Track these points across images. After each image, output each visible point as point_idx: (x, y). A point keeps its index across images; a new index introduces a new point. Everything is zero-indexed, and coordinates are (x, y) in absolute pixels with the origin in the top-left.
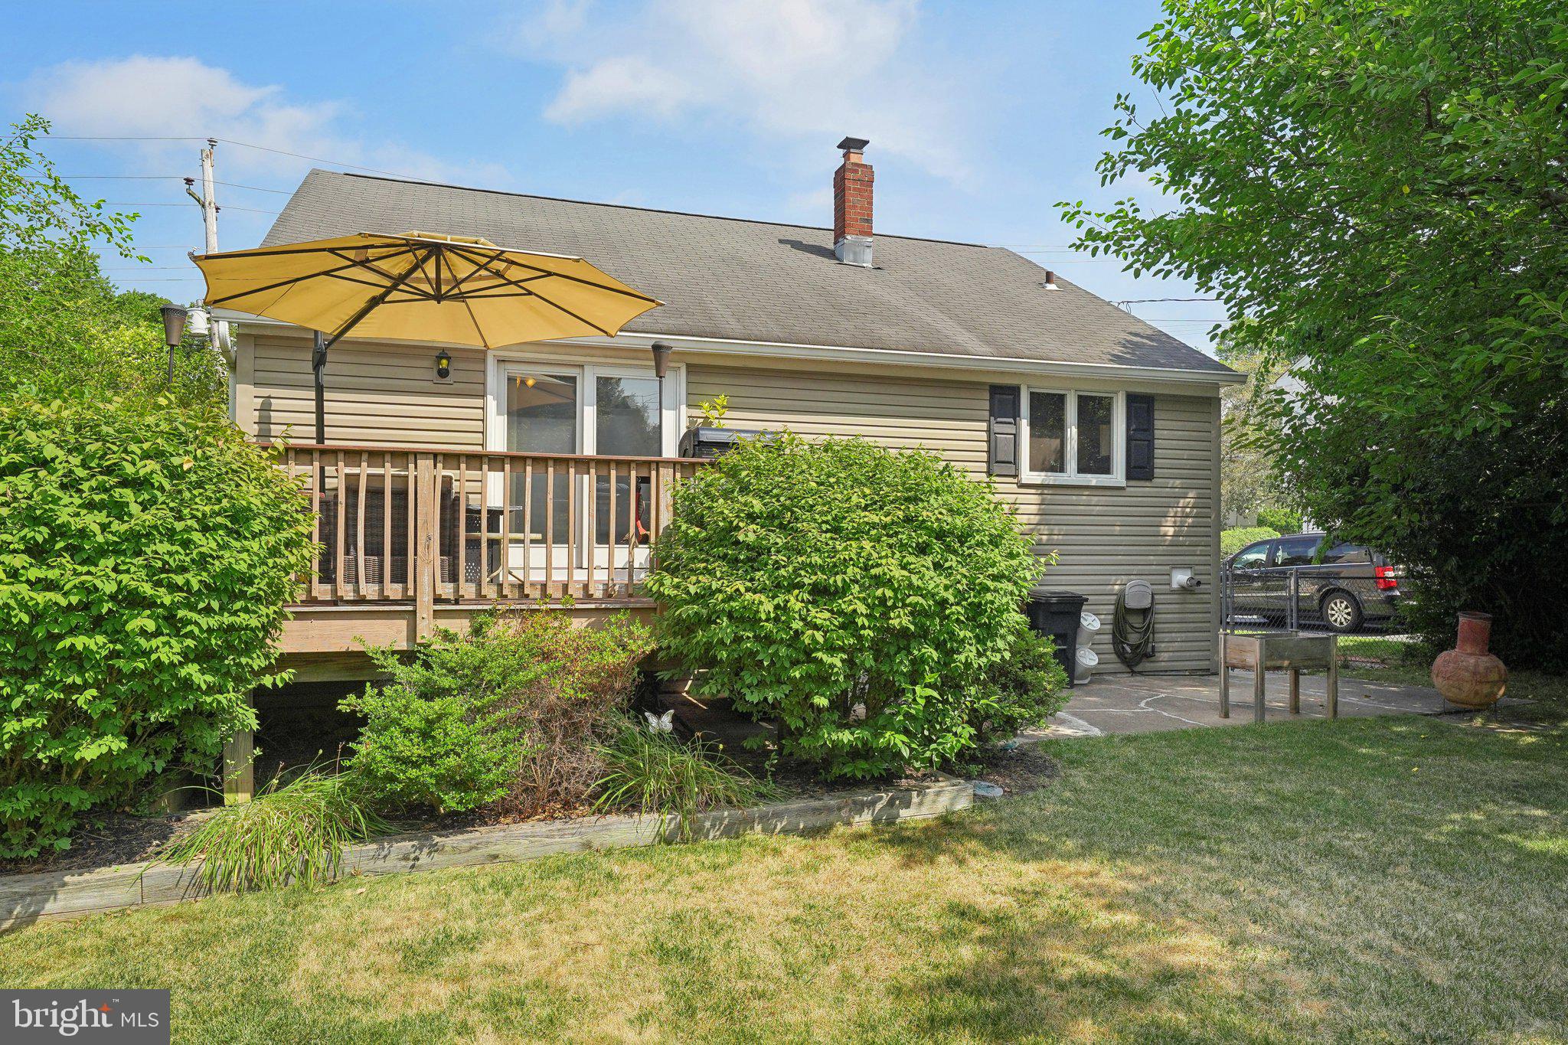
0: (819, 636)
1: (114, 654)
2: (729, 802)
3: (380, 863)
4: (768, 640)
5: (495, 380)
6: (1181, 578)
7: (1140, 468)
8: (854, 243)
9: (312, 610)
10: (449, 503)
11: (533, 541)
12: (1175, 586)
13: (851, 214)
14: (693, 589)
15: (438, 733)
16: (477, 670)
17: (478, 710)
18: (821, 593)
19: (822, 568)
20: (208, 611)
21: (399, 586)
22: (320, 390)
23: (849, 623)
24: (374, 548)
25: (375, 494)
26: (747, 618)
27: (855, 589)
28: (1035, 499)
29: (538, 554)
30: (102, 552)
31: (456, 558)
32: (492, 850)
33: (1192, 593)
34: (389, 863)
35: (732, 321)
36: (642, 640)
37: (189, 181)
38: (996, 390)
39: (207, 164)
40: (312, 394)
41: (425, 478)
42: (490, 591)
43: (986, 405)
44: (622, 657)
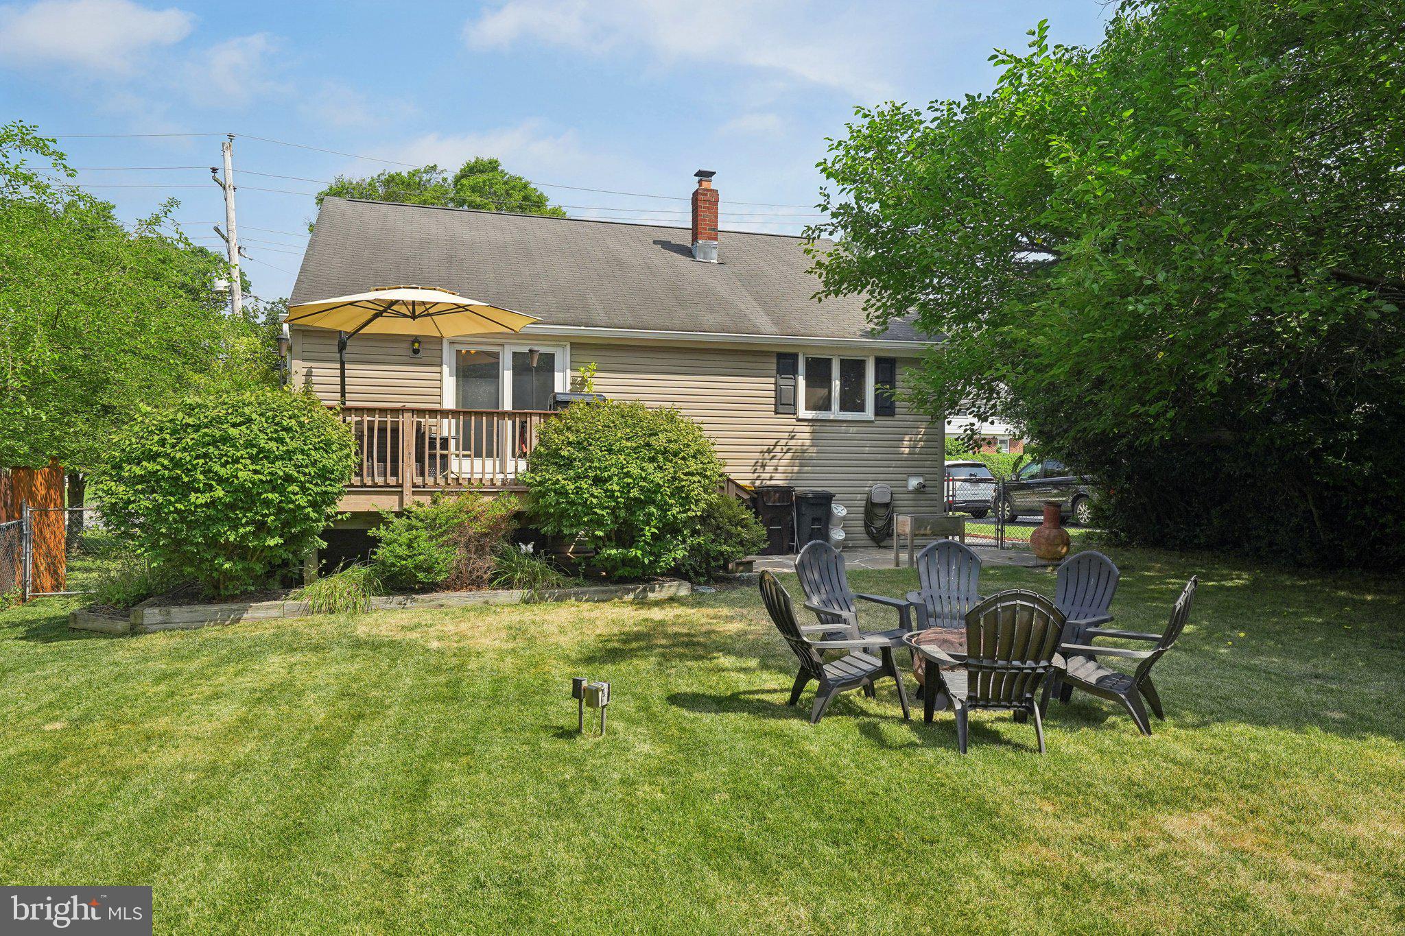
0: (595, 501)
1: (281, 502)
2: (558, 585)
3: (388, 605)
4: (573, 503)
5: (448, 355)
6: (913, 483)
7: (885, 408)
8: (703, 246)
9: (353, 490)
10: (420, 435)
11: (464, 456)
12: (911, 488)
13: (701, 225)
14: (538, 479)
15: (415, 545)
16: (434, 520)
17: (434, 537)
18: (597, 481)
19: (600, 468)
20: (316, 485)
21: (394, 478)
22: (342, 364)
23: (611, 495)
24: (382, 459)
25: (382, 430)
26: (562, 493)
27: (616, 478)
28: (808, 429)
29: (466, 464)
30: (277, 458)
31: (424, 464)
32: (440, 602)
33: (924, 493)
34: (392, 606)
35: (602, 313)
36: (515, 504)
37: (214, 170)
38: (780, 356)
39: (227, 154)
40: (338, 366)
41: (408, 424)
42: (441, 481)
43: (774, 366)
44: (504, 511)
